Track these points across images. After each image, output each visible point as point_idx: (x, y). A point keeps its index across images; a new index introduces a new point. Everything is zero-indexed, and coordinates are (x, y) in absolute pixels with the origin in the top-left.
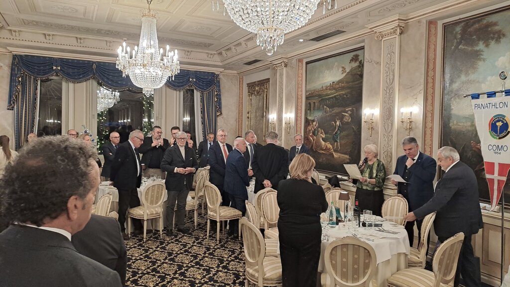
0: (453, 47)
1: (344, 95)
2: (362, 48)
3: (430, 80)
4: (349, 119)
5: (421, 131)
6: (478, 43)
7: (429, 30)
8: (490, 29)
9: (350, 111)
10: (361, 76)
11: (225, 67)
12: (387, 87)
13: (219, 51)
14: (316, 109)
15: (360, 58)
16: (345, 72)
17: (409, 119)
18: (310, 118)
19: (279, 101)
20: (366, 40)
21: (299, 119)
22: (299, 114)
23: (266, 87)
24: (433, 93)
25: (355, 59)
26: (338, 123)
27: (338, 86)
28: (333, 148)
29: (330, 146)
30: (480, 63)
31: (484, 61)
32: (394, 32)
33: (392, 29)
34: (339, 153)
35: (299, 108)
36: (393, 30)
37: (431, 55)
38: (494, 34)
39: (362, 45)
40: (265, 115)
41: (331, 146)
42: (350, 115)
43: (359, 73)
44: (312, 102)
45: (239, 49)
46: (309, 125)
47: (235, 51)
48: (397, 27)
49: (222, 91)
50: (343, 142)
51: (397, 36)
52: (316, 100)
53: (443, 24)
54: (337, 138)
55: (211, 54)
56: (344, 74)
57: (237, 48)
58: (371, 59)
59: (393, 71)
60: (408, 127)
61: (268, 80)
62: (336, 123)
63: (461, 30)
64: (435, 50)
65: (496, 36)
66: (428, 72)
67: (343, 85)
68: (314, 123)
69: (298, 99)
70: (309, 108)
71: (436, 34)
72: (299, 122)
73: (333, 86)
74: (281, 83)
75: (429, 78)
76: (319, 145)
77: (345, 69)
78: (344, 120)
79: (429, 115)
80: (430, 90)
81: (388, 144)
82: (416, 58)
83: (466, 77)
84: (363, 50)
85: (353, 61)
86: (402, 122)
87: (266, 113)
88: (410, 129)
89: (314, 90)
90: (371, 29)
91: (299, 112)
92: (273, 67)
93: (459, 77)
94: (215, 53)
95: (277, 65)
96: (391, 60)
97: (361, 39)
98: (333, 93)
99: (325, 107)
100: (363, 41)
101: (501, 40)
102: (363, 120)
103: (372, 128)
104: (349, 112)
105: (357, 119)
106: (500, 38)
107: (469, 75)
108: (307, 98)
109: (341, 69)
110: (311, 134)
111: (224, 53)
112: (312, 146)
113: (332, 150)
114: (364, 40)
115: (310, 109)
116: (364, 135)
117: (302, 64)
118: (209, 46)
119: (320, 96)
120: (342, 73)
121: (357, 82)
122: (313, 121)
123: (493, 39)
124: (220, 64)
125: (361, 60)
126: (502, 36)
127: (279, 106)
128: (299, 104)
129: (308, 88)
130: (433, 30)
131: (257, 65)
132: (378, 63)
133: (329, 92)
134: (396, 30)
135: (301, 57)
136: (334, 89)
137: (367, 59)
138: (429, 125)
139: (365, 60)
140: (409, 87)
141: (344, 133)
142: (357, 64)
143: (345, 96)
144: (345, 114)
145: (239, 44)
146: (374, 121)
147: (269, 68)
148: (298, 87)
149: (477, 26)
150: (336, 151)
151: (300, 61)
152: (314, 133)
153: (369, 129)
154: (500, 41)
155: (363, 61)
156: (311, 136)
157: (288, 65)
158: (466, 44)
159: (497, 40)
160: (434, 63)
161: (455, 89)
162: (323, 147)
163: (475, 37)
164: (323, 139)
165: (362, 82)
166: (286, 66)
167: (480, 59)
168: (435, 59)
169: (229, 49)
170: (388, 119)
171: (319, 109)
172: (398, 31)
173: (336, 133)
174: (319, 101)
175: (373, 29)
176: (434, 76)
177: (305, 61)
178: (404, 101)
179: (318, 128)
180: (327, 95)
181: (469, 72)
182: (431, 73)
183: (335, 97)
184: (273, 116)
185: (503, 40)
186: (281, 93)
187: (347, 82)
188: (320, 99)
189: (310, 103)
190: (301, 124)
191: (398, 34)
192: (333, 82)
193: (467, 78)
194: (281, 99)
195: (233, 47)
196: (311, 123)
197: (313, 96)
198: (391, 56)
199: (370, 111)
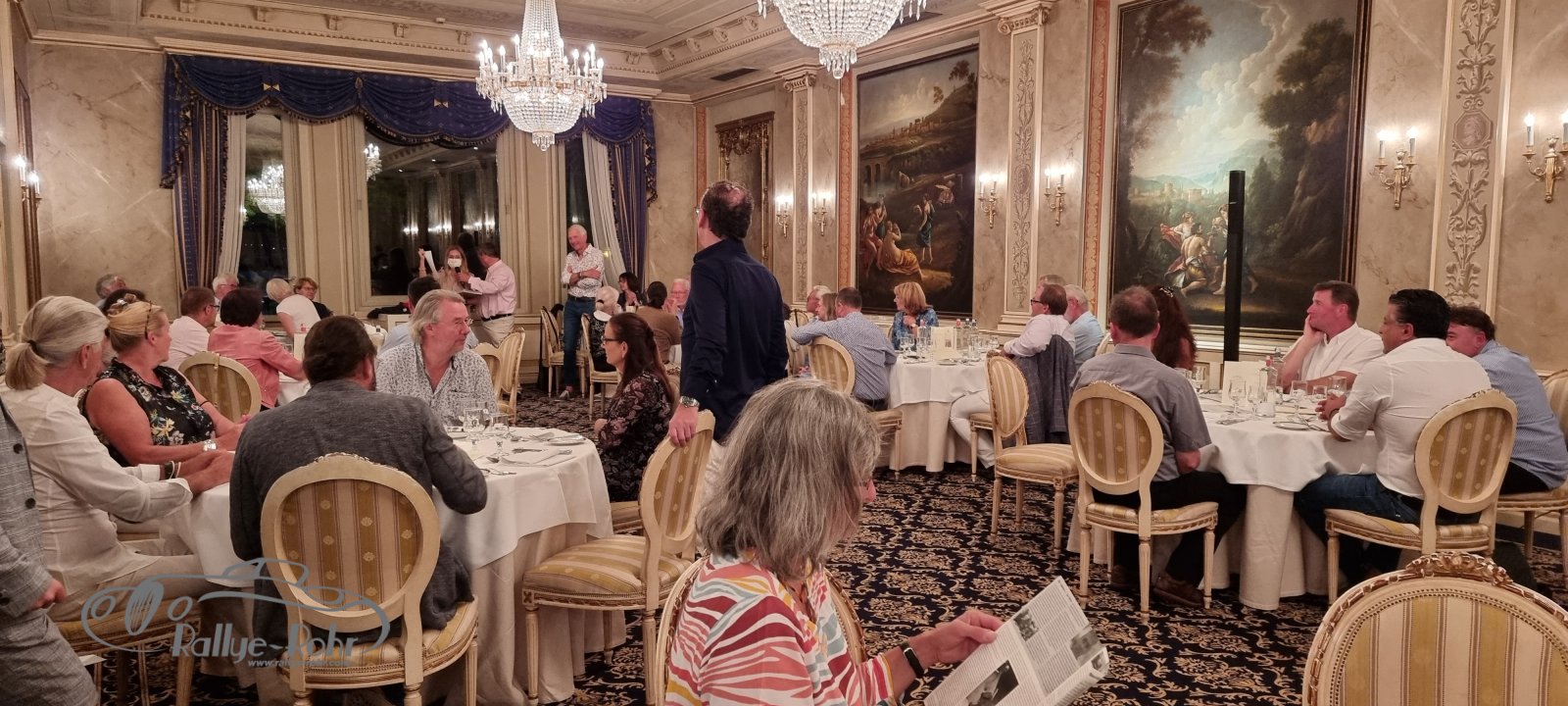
0: (1134, 51)
1: (938, 146)
2: (974, 48)
3: (1096, 115)
4: (950, 197)
5: (1079, 211)
6: (1172, 46)
7: (1095, 18)
8: (1189, 21)
9: (952, 179)
10: (973, 107)
11: (665, 86)
12: (1021, 129)
13: (655, 49)
14: (882, 178)
16: (941, 99)
17: (1059, 188)
18: (869, 200)
19: (798, 164)
20: (981, 33)
21: (844, 202)
22: (845, 193)
23: (766, 132)
24: (1102, 138)
25: (961, 70)
26: (928, 207)
27: (926, 129)
28: (919, 259)
29: (911, 256)
30: (1175, 81)
31: (1180, 77)
32: (1033, 20)
33: (1030, 12)
34: (932, 269)
35: (845, 179)
36: (1029, 16)
37: (1099, 65)
38: (1196, 30)
39: (974, 41)
40: (766, 199)
41: (914, 257)
42: (953, 189)
43: (969, 100)
44: (872, 163)
45: (706, 45)
46: (867, 214)
47: (695, 49)
48: (1036, 9)
49: (659, 143)
50: (939, 245)
51: (1038, 27)
52: (881, 160)
53: (1119, 6)
54: (927, 239)
55: (636, 55)
56: (939, 104)
57: (701, 42)
58: (991, 73)
59: (1032, 97)
60: (1058, 206)
61: (768, 117)
62: (923, 206)
63: (1146, 19)
64: (1105, 56)
65: (1198, 33)
66: (1091, 97)
67: (936, 125)
68: (879, 211)
69: (841, 157)
70: (867, 178)
71: (1107, 24)
72: (844, 210)
73: (916, 129)
74: (803, 122)
75: (1094, 110)
76: (890, 258)
77: (940, 92)
78: (941, 199)
79: (1094, 181)
80: (1096, 132)
81: (1022, 240)
82: (1072, 72)
85: (956, 75)
86: (1047, 195)
87: (766, 193)
88: (1060, 208)
89: (876, 138)
90: (989, 10)
91: (845, 186)
92: (780, 88)
93: (1143, 106)
94: (645, 51)
95: (793, 82)
96: (1027, 75)
97: (972, 30)
98: (917, 145)
99: (901, 174)
100: (976, 34)
101: (1206, 40)
102: (977, 197)
103: (993, 211)
104: (950, 182)
105: (965, 195)
106: (1204, 37)
108: (862, 156)
109: (932, 92)
110: (872, 235)
111: (666, 50)
112: (875, 260)
113: (917, 265)
114: (978, 32)
115: (868, 181)
116: (979, 226)
117: (851, 82)
118: (633, 36)
119: (889, 150)
120: (935, 101)
121: (967, 119)
122: (876, 206)
123: (1193, 38)
124: (655, 78)
125: (973, 75)
126: (1206, 34)
127: (798, 175)
128: (845, 169)
129: (862, 133)
130: (1101, 18)
131: (745, 81)
132: (1005, 81)
133: (909, 142)
134: (1037, 15)
136: (919, 135)
137: (983, 71)
138: (1093, 198)
139: (981, 75)
140: (1059, 127)
141: (941, 227)
142: (963, 82)
143: (941, 149)
144: (942, 187)
145: (709, 33)
146: (997, 196)
147: (773, 88)
148: (844, 131)
149: (1170, 13)
150: (924, 266)
152: (878, 233)
153: (988, 214)
154: (1204, 43)
155: (975, 76)
156: (873, 239)
157: (817, 83)
158: (1153, 47)
159: (1199, 41)
160: (1104, 80)
161: (1137, 131)
162: (897, 260)
163: (1167, 34)
164: (899, 244)
165: (974, 121)
166: (813, 84)
167: (1173, 75)
168: (1105, 73)
169: (682, 44)
170: (1022, 192)
171: (888, 180)
172: (1040, 18)
173: (925, 228)
174: (889, 162)
175: (994, 12)
176: (1103, 106)
177: (856, 73)
178: (1049, 155)
179: (886, 220)
180: (905, 148)
181: (1159, 97)
182: (1097, 99)
183: (921, 151)
184: (783, 199)
185: (1208, 41)
186: (803, 146)
187: (946, 120)
188: (890, 157)
189: (868, 168)
190: (849, 215)
191: (1040, 22)
192: (917, 121)
194: (803, 159)
195: (691, 39)
196: (871, 212)
197: (877, 152)
198: (1027, 66)
199: (990, 178)
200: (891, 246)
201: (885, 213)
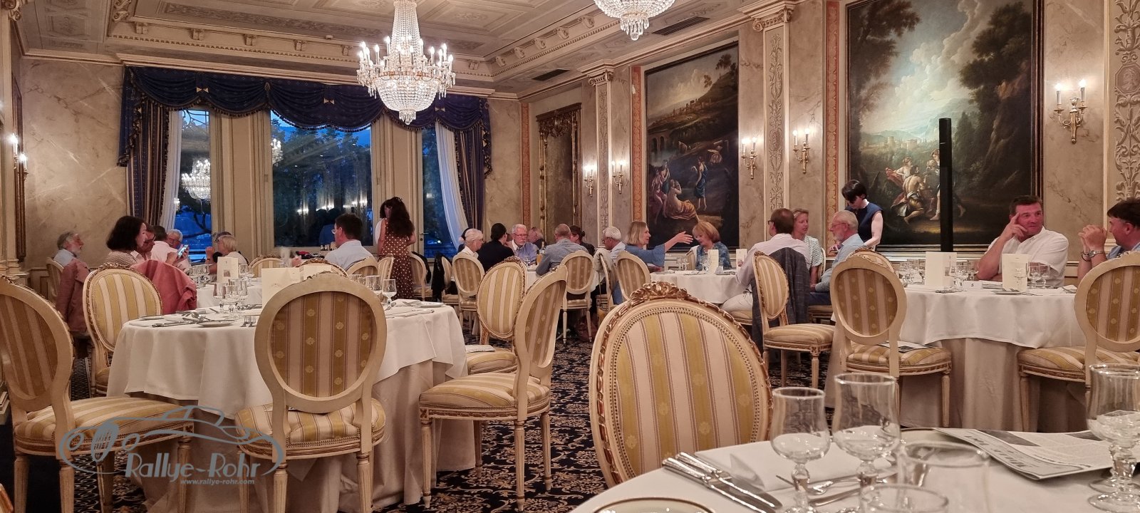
0: (859, 38)
1: (709, 120)
2: (735, 44)
3: (832, 88)
4: (719, 158)
5: (821, 161)
6: (889, 32)
7: (828, 15)
8: (901, 12)
9: (720, 145)
10: (735, 88)
11: (498, 87)
12: (773, 102)
13: (491, 57)
14: (665, 146)
15: (733, 61)
16: (710, 85)
17: (805, 145)
18: (655, 165)
19: (600, 141)
20: (740, 32)
21: (637, 168)
22: (637, 160)
23: (575, 119)
25: (725, 62)
26: (702, 167)
27: (699, 107)
28: (696, 207)
29: (690, 206)
30: (893, 59)
31: (896, 55)
32: (780, 18)
33: (777, 13)
35: (637, 149)
36: (777, 16)
37: (832, 50)
38: (907, 19)
39: (735, 39)
40: (575, 169)
41: (692, 206)
42: (721, 152)
43: (732, 84)
44: (657, 137)
45: (530, 52)
46: (655, 176)
47: (521, 55)
48: (783, 10)
49: (493, 130)
50: (711, 196)
51: (784, 24)
52: (664, 134)
53: (846, 5)
54: (702, 191)
55: (476, 63)
56: (709, 88)
57: (525, 51)
58: (748, 61)
59: (781, 77)
60: (804, 158)
61: (577, 106)
62: (698, 166)
63: (868, 13)
64: (837, 44)
65: (909, 21)
66: (827, 74)
67: (707, 104)
68: (664, 172)
69: (633, 133)
70: (653, 148)
71: (837, 20)
72: (637, 173)
73: (692, 108)
74: (603, 108)
75: (830, 84)
76: (672, 208)
77: (709, 79)
78: (712, 160)
79: (832, 138)
80: (832, 101)
81: (778, 188)
82: (812, 56)
83: (877, 79)
84: (735, 48)
85: (721, 66)
86: (796, 151)
87: (576, 164)
88: (806, 160)
89: (661, 117)
90: (746, 13)
91: (637, 155)
92: (586, 84)
93: (868, 79)
94: (483, 59)
95: (596, 78)
96: (776, 60)
97: (733, 30)
98: (692, 120)
99: (680, 143)
100: (736, 33)
102: (740, 157)
103: (754, 166)
104: (719, 147)
105: (731, 153)
106: (914, 24)
107: (879, 76)
108: (650, 131)
109: (703, 80)
110: (658, 191)
111: (499, 58)
112: (662, 210)
113: (695, 212)
114: (738, 31)
115: (655, 150)
116: (744, 179)
117: (639, 75)
118: (475, 48)
119: (670, 126)
120: (706, 86)
121: (730, 98)
122: (661, 169)
123: (905, 25)
124: (490, 80)
125: (734, 64)
126: (915, 21)
127: (600, 148)
128: (637, 143)
130: (833, 15)
131: (560, 80)
132: (760, 66)
133: (687, 118)
134: (783, 15)
135: (637, 63)
136: (694, 112)
137: (742, 61)
138: (832, 151)
139: (741, 63)
140: (803, 98)
141: (713, 181)
142: (727, 70)
143: (711, 122)
144: (713, 151)
145: (531, 43)
146: (756, 154)
147: (580, 85)
149: (887, 8)
151: (636, 69)
152: (663, 189)
153: (749, 168)
154: (914, 28)
155: (736, 65)
156: (659, 194)
157: (615, 78)
158: (873, 34)
159: (910, 27)
160: (837, 61)
161: (863, 98)
162: (679, 209)
163: (885, 23)
164: (679, 197)
165: (736, 98)
166: (611, 79)
167: (891, 54)
168: (837, 56)
169: (512, 52)
170: (776, 149)
171: (670, 148)
172: (785, 17)
173: (700, 183)
174: (670, 135)
175: (750, 15)
176: (837, 81)
177: (643, 69)
178: (797, 119)
179: (670, 179)
180: (684, 123)
181: (880, 72)
182: (832, 77)
183: (695, 124)
184: (589, 168)
185: (918, 26)
186: (604, 125)
187: (714, 100)
188: (672, 131)
189: (655, 140)
190: (641, 177)
191: (785, 20)
192: (692, 102)
193: (878, 81)
194: (604, 136)
195: (518, 48)
196: (658, 174)
197: (661, 128)
198: (776, 54)
199: (750, 140)
200: (673, 199)
201: (668, 174)
